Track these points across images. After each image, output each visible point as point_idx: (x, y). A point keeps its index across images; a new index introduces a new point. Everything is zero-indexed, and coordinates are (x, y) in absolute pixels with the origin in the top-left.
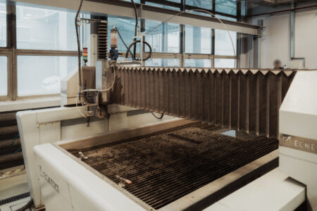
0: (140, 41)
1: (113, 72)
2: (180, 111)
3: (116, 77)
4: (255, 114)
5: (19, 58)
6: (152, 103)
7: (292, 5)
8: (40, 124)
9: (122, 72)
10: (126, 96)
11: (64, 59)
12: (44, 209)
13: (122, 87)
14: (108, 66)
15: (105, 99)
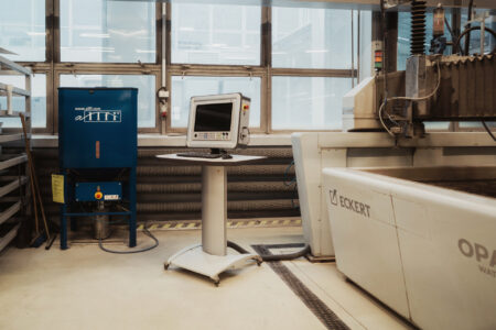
0: (478, 28)
1: (436, 71)
3: (443, 78)
8: (322, 148)
9: (454, 68)
10: (463, 103)
13: (453, 91)
14: (428, 64)
15: (423, 110)
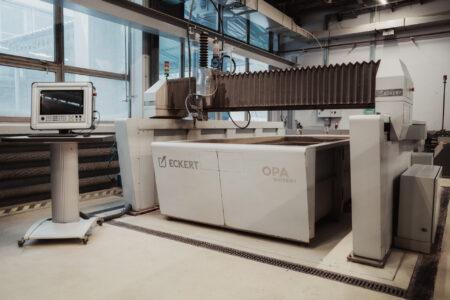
3: (219, 84)
7: (327, 43)
13: (226, 91)
15: (209, 103)
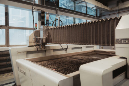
0: (58, 20)
1: (47, 30)
2: (74, 41)
3: (48, 32)
4: (105, 37)
5: (10, 30)
6: (63, 40)
7: (118, 11)
8: (18, 52)
9: (51, 30)
10: (53, 39)
11: (28, 31)
12: (20, 85)
13: (51, 36)
14: (45, 28)
